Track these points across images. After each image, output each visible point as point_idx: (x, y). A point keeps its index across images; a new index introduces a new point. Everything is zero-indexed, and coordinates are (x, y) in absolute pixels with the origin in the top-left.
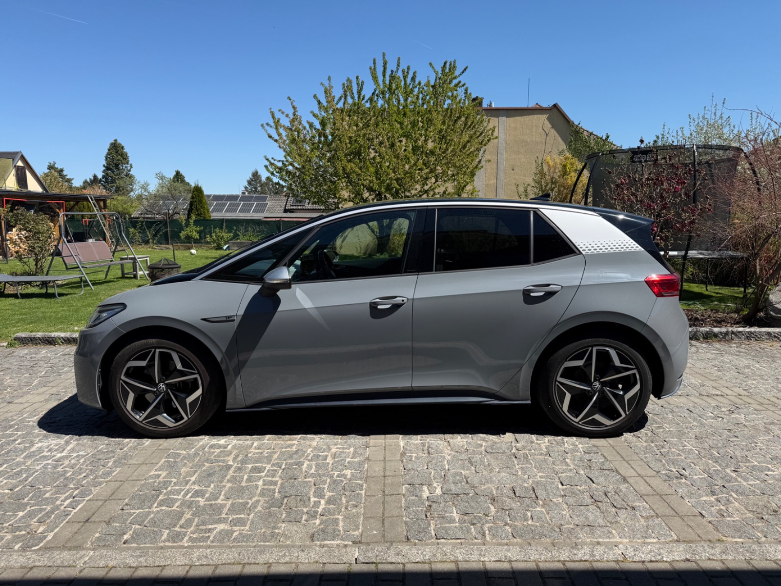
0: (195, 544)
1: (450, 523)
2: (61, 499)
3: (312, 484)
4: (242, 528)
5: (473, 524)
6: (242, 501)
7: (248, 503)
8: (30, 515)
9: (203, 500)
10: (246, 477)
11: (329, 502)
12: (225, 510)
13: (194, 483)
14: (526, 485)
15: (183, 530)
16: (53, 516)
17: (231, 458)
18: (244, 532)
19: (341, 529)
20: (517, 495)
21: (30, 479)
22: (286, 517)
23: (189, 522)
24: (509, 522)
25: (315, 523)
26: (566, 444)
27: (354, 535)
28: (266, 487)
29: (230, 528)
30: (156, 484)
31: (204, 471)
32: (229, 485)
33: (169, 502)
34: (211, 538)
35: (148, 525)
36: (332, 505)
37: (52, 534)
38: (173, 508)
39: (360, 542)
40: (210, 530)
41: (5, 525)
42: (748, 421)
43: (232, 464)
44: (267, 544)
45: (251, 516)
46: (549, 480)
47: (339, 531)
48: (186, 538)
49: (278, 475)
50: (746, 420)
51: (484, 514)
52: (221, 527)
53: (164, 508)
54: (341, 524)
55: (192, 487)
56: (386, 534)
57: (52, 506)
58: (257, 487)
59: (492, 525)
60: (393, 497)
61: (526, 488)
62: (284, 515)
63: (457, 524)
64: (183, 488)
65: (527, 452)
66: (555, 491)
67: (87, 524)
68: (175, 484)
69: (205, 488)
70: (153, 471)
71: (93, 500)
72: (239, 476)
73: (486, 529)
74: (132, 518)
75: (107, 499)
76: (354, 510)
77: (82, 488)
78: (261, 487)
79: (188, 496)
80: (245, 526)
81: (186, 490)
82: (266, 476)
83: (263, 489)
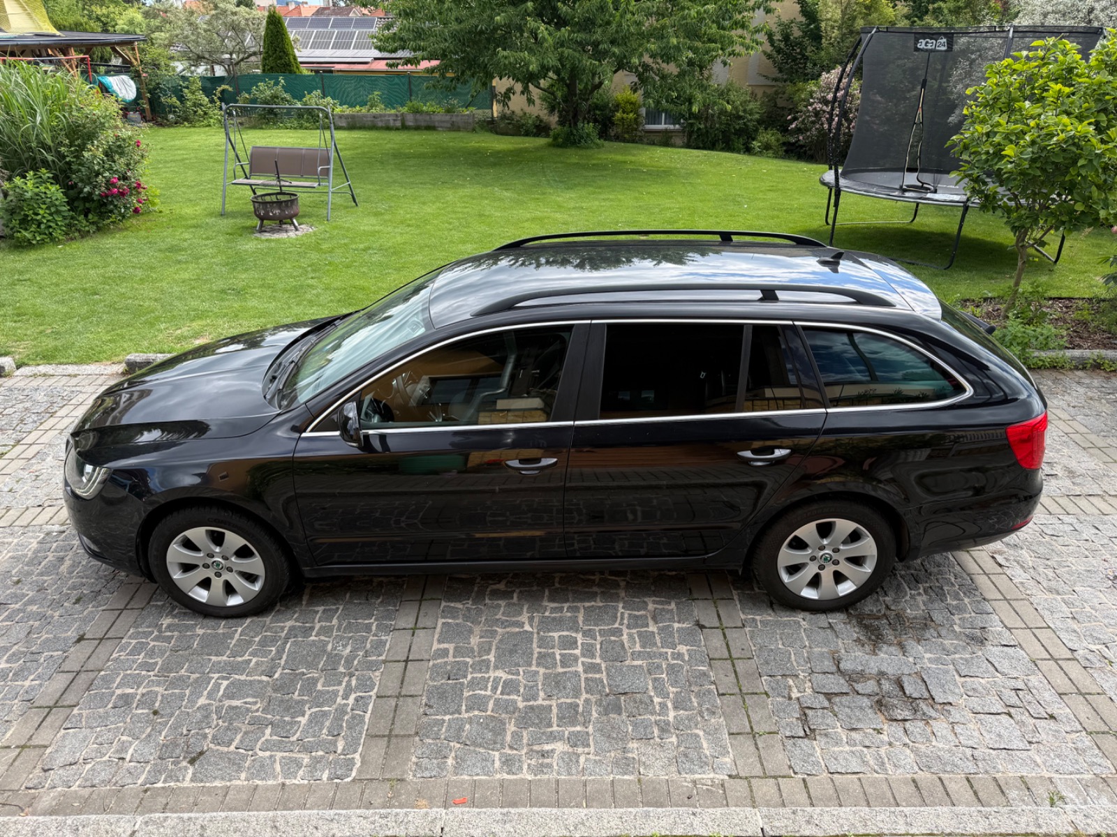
0: (539, 777)
3: (645, 669)
4: (586, 750)
5: (867, 747)
6: (569, 701)
7: (578, 706)
8: (316, 720)
9: (520, 699)
10: (558, 657)
11: (676, 708)
12: (554, 720)
13: (496, 668)
14: (914, 676)
15: (515, 752)
16: (344, 725)
19: (708, 753)
20: (908, 694)
21: (284, 657)
22: (633, 731)
23: (517, 736)
24: (908, 741)
25: (672, 743)
27: (726, 764)
29: (571, 750)
30: (449, 668)
31: (501, 641)
32: (542, 670)
34: (555, 764)
36: (683, 709)
37: (357, 756)
38: (489, 713)
39: (737, 777)
41: (291, 739)
44: (626, 777)
45: (590, 729)
46: (940, 666)
47: (706, 757)
48: (525, 767)
49: (598, 655)
51: (874, 729)
53: (476, 713)
54: (705, 745)
55: (498, 674)
56: (765, 764)
57: (334, 706)
58: (576, 674)
59: (889, 747)
60: (756, 697)
61: (915, 681)
62: (630, 728)
63: (847, 748)
64: (487, 676)
66: (952, 687)
67: (394, 740)
68: (474, 669)
69: (514, 677)
70: (435, 643)
71: (382, 697)
72: (548, 654)
73: (884, 755)
74: (444, 730)
75: (399, 696)
76: (713, 720)
77: (357, 673)
78: (583, 676)
79: (499, 692)
80: (588, 746)
81: (491, 679)
82: (583, 655)
83: (586, 678)
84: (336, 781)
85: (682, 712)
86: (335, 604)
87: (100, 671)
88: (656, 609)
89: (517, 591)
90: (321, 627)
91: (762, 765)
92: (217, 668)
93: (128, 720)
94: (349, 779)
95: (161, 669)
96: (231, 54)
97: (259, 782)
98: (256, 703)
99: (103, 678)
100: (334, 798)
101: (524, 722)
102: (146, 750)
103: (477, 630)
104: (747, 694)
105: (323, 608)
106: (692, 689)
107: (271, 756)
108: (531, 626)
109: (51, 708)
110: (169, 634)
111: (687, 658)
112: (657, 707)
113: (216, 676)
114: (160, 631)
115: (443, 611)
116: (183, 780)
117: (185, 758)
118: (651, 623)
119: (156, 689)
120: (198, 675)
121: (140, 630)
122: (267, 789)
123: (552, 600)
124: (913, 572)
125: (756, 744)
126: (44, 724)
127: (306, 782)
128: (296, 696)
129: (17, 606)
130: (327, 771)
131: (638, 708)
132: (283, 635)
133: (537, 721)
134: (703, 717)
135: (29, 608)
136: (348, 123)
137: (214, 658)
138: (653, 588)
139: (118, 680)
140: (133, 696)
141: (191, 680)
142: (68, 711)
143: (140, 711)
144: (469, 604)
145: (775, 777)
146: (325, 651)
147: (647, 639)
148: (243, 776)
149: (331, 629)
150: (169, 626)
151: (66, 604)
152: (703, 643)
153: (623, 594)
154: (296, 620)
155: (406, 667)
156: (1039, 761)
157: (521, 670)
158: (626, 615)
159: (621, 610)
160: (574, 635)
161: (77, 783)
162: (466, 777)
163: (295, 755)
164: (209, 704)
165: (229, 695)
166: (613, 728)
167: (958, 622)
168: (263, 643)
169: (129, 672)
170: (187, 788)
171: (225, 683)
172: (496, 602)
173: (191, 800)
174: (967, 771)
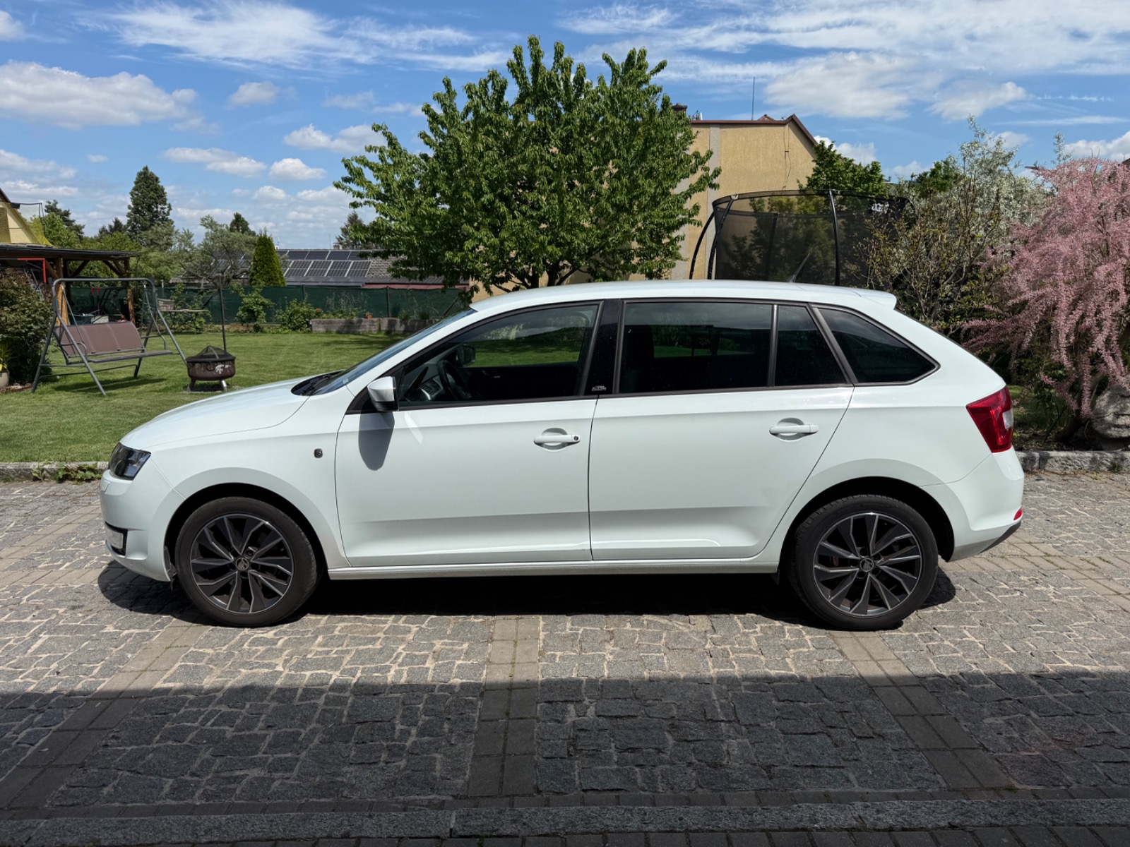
0: (211, 802)
1: (603, 763)
2: (13, 729)
3: (400, 702)
4: (287, 775)
5: (640, 766)
6: (291, 730)
7: (299, 734)
9: (232, 729)
10: (300, 692)
11: (421, 733)
12: (264, 746)
13: (220, 702)
14: (723, 701)
17: (280, 661)
18: (289, 781)
19: (438, 776)
20: (708, 717)
22: (354, 756)
24: (694, 761)
25: (400, 766)
26: (787, 635)
27: (456, 785)
28: (330, 707)
29: (267, 775)
30: (162, 703)
32: (274, 704)
33: (177, 734)
34: (239, 789)
35: (142, 771)
36: (428, 735)
38: (184, 743)
39: (464, 797)
40: (237, 780)
42: (1059, 597)
43: (282, 669)
44: (323, 800)
45: (304, 753)
47: (434, 779)
48: (199, 792)
49: (349, 688)
50: (1056, 596)
51: (656, 749)
52: (255, 773)
53: (170, 743)
54: (438, 767)
55: (217, 708)
56: (505, 784)
58: (315, 706)
59: (666, 766)
60: (522, 722)
61: (723, 705)
62: (353, 753)
63: (615, 767)
64: (202, 709)
65: (728, 647)
66: (765, 711)
67: (49, 770)
69: (236, 710)
71: (63, 731)
73: (658, 774)
74: (119, 759)
76: (460, 745)
78: (321, 708)
79: (210, 723)
80: (291, 771)
81: (207, 713)
83: (324, 710)
85: (425, 737)
91: (501, 784)
101: (224, 751)
103: (217, 671)
104: (513, 719)
112: (397, 734)
118: (430, 660)
125: (503, 766)
131: (372, 735)
133: (241, 749)
134: (449, 742)
136: (325, 328)
145: (513, 796)
156: (852, 777)
159: (399, 650)
162: (117, 804)
166: (332, 754)
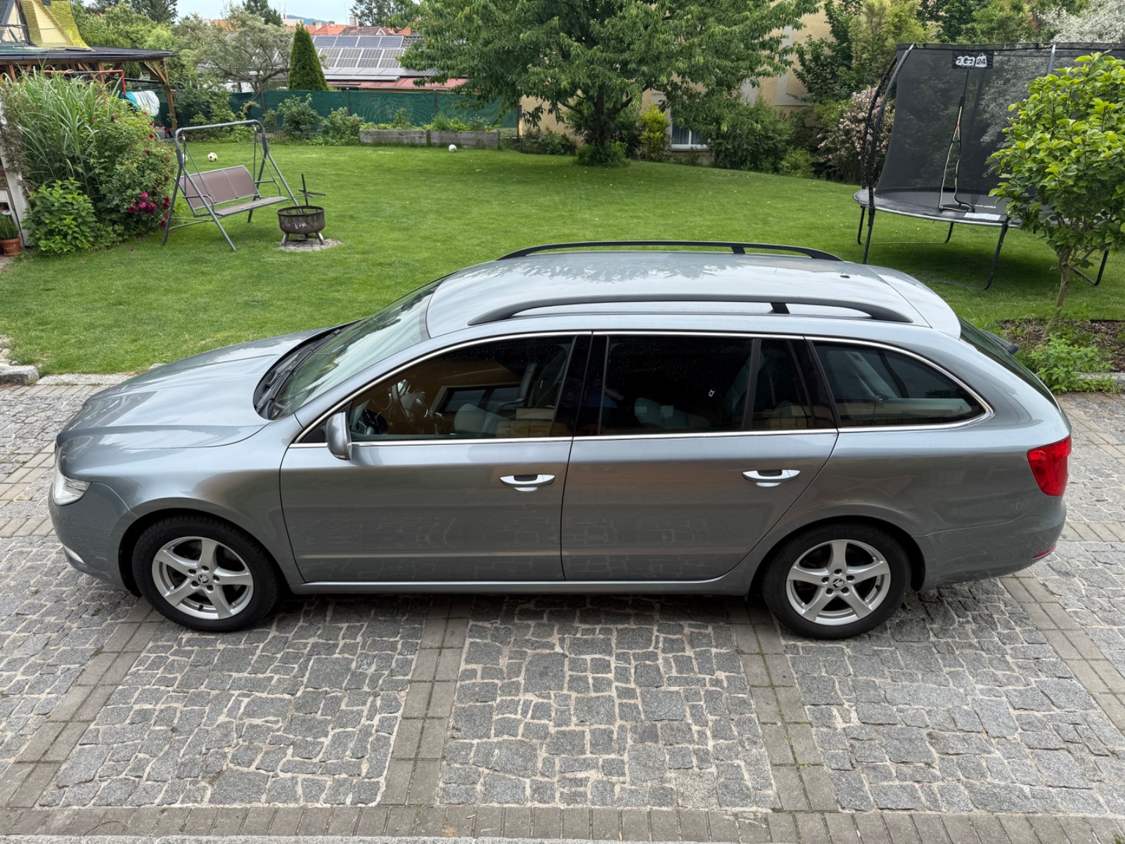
0: (572, 806)
1: (886, 778)
2: (365, 713)
3: (683, 695)
4: (622, 779)
5: (918, 782)
6: (603, 727)
7: (612, 732)
8: (339, 741)
9: (551, 723)
10: (591, 681)
11: (714, 737)
12: (588, 747)
13: (526, 690)
14: (965, 707)
15: (547, 779)
16: (369, 746)
18: (627, 786)
19: (750, 785)
20: (960, 726)
21: (307, 675)
23: (548, 762)
24: (962, 777)
25: (712, 774)
27: (769, 796)
28: (625, 701)
29: (605, 779)
30: (477, 689)
31: (531, 662)
32: (574, 695)
33: (508, 727)
34: (589, 793)
35: (498, 768)
37: (382, 780)
38: (519, 738)
40: (581, 782)
41: (314, 761)
44: (664, 808)
45: (626, 757)
46: (993, 698)
47: (748, 789)
48: (557, 795)
49: (632, 679)
51: (926, 764)
52: (593, 775)
53: (506, 737)
54: (746, 776)
55: (528, 697)
56: (810, 797)
57: (358, 727)
58: (610, 699)
59: (941, 783)
60: (799, 727)
61: (967, 713)
62: (668, 757)
63: (897, 783)
65: (950, 640)
66: (1006, 721)
67: (420, 764)
68: (503, 691)
69: (545, 701)
70: (463, 663)
71: (408, 718)
72: (580, 678)
73: (936, 791)
74: (472, 754)
75: (425, 718)
76: (754, 750)
77: (382, 693)
78: (617, 701)
79: (529, 716)
80: (623, 774)
81: (521, 703)
82: (617, 680)
83: (621, 704)
84: (360, 805)
85: (721, 741)
86: (359, 621)
87: (117, 685)
88: (692, 633)
89: (548, 611)
90: (345, 645)
91: (807, 797)
92: (237, 685)
93: (146, 737)
94: (373, 804)
95: (180, 684)
96: (258, 71)
97: (280, 805)
98: (277, 722)
99: (121, 692)
100: (357, 824)
101: (556, 749)
102: (164, 768)
103: (506, 651)
104: (789, 723)
105: (347, 624)
106: (732, 716)
107: (293, 778)
108: (562, 648)
109: (67, 722)
110: (190, 648)
111: (725, 684)
112: (696, 736)
113: (237, 693)
114: (179, 645)
115: (471, 631)
116: (202, 800)
117: (203, 777)
118: (687, 647)
119: (175, 705)
120: (217, 692)
121: (160, 643)
122: (288, 812)
123: (583, 621)
124: (961, 599)
125: (800, 777)
126: (60, 739)
127: (329, 806)
128: (319, 716)
129: (35, 617)
130: (351, 795)
131: (675, 736)
132: (306, 652)
133: (569, 748)
134: (744, 747)
135: (47, 619)
136: (374, 140)
137: (235, 675)
138: (689, 611)
139: (136, 695)
140: (151, 712)
141: (211, 697)
142: (85, 726)
143: (158, 728)
144: (498, 623)
145: (822, 812)
146: (348, 669)
147: (683, 664)
148: (264, 797)
149: (355, 646)
150: (189, 641)
151: (84, 616)
152: (742, 670)
153: (657, 617)
154: (320, 637)
155: (432, 687)
156: (1101, 800)
157: (552, 693)
158: (661, 639)
159: (656, 633)
160: (607, 658)
161: (93, 802)
162: (496, 805)
163: (317, 777)
164: (229, 722)
165: (249, 713)
166: (649, 756)
167: (1009, 651)
168: (285, 659)
169: (147, 687)
170: (206, 809)
171: (246, 700)
172: (525, 622)
173: (210, 822)
174: (1025, 810)
